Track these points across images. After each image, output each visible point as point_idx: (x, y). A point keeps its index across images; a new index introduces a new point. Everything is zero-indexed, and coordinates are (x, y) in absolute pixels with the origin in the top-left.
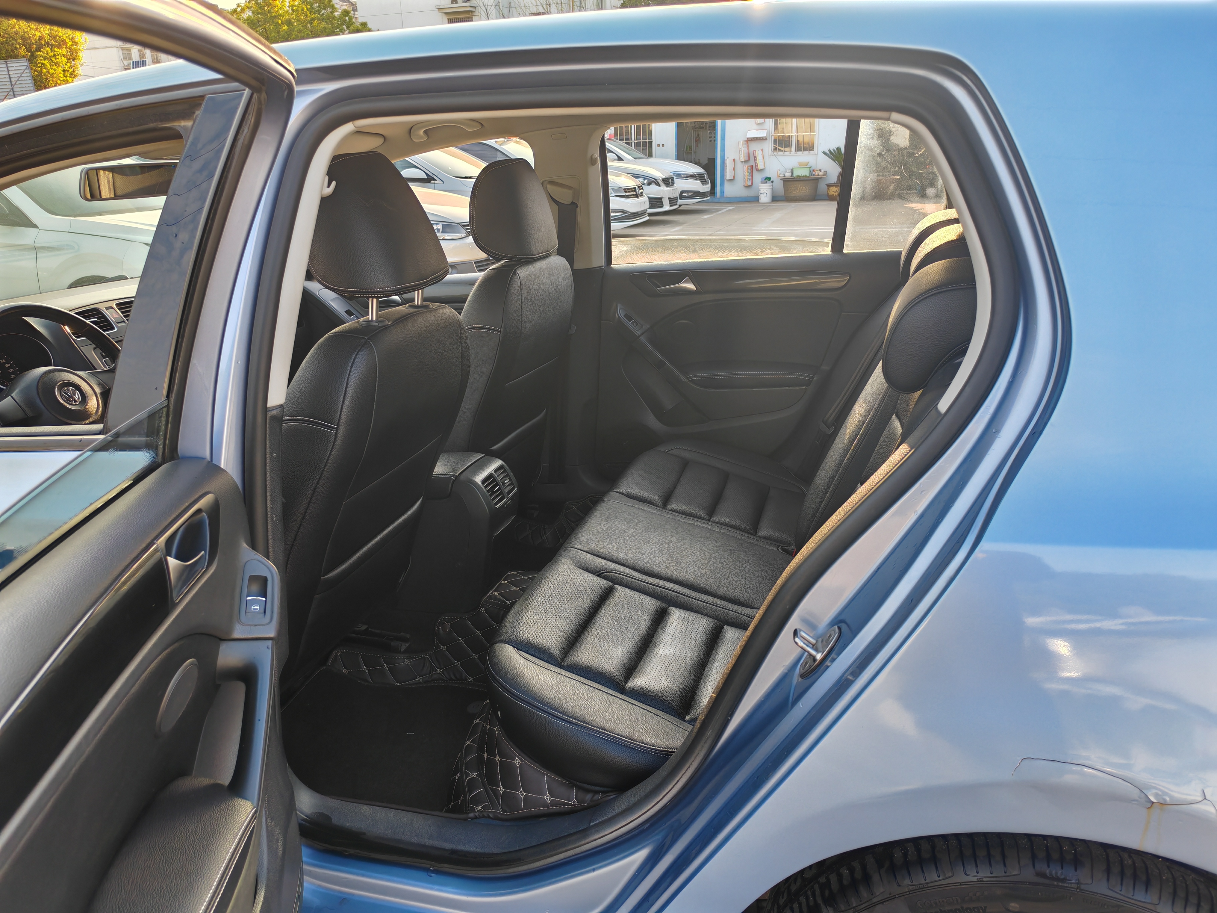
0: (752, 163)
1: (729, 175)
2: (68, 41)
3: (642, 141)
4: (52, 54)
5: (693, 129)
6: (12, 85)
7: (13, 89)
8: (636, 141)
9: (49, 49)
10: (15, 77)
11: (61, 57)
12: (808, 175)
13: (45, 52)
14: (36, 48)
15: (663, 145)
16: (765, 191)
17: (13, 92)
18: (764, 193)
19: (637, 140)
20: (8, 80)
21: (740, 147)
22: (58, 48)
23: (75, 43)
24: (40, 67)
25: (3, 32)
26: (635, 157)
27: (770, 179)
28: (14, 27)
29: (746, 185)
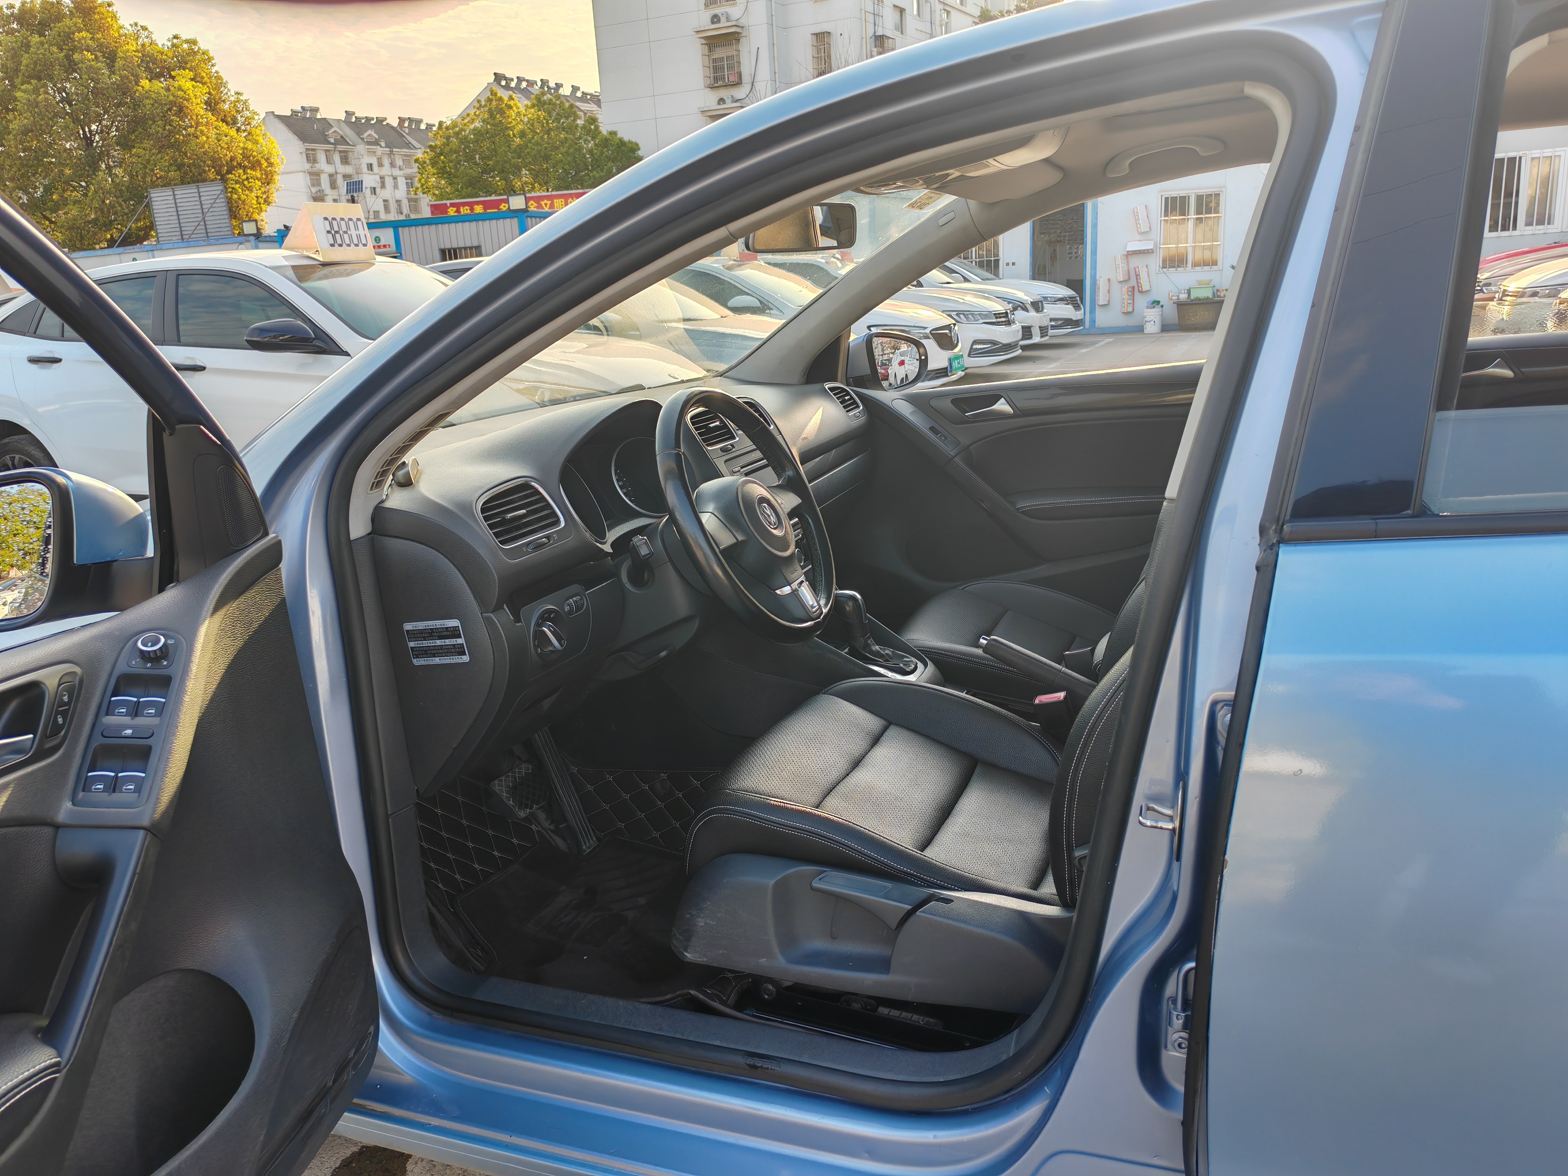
0: (1133, 282)
1: (1102, 299)
2: (263, 161)
3: (985, 259)
4: (245, 177)
5: (1047, 243)
6: (203, 213)
7: (204, 218)
8: (977, 260)
9: (241, 171)
10: (207, 204)
11: (254, 180)
12: (1211, 297)
13: (237, 175)
14: (227, 170)
15: (1014, 264)
16: (1152, 318)
17: (205, 221)
18: (1150, 321)
19: (979, 258)
20: (199, 207)
21: (1117, 263)
22: (251, 170)
23: (270, 164)
24: (230, 192)
25: (190, 153)
26: (984, 278)
27: (1158, 302)
28: (203, 147)
29: (1126, 311)
